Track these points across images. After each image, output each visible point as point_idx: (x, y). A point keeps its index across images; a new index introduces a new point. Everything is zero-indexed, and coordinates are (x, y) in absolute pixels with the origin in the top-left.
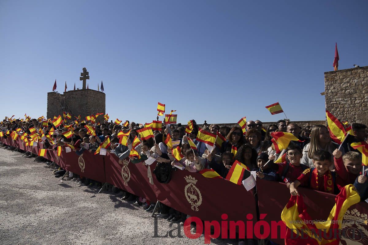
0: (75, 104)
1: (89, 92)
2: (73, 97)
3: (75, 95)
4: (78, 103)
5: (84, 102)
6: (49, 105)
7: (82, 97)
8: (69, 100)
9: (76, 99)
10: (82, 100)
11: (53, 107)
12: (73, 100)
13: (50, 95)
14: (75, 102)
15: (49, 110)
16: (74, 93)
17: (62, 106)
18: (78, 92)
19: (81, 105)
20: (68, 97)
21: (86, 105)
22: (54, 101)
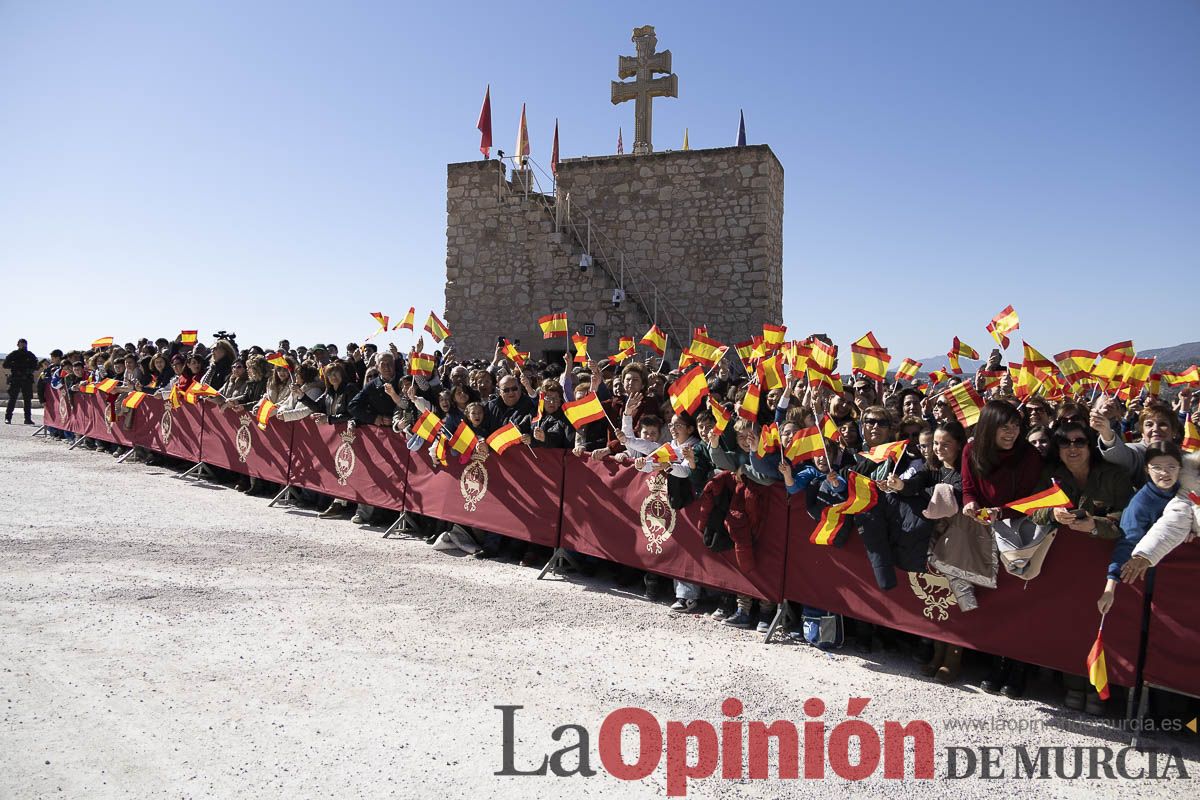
0: (656, 242)
2: (634, 197)
3: (649, 183)
4: (677, 234)
5: (725, 226)
6: (460, 241)
7: (712, 194)
8: (604, 215)
9: (660, 210)
10: (715, 217)
11: (497, 253)
12: (641, 215)
13: (465, 180)
14: (659, 227)
15: (460, 272)
16: (639, 169)
17: (568, 248)
18: (680, 167)
19: (708, 249)
20: (593, 195)
21: (746, 249)
22: (503, 219)
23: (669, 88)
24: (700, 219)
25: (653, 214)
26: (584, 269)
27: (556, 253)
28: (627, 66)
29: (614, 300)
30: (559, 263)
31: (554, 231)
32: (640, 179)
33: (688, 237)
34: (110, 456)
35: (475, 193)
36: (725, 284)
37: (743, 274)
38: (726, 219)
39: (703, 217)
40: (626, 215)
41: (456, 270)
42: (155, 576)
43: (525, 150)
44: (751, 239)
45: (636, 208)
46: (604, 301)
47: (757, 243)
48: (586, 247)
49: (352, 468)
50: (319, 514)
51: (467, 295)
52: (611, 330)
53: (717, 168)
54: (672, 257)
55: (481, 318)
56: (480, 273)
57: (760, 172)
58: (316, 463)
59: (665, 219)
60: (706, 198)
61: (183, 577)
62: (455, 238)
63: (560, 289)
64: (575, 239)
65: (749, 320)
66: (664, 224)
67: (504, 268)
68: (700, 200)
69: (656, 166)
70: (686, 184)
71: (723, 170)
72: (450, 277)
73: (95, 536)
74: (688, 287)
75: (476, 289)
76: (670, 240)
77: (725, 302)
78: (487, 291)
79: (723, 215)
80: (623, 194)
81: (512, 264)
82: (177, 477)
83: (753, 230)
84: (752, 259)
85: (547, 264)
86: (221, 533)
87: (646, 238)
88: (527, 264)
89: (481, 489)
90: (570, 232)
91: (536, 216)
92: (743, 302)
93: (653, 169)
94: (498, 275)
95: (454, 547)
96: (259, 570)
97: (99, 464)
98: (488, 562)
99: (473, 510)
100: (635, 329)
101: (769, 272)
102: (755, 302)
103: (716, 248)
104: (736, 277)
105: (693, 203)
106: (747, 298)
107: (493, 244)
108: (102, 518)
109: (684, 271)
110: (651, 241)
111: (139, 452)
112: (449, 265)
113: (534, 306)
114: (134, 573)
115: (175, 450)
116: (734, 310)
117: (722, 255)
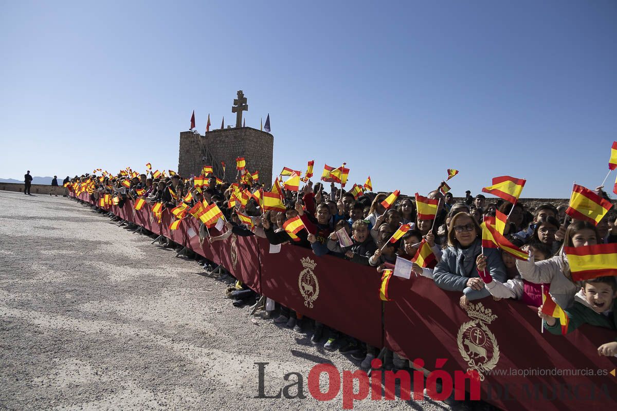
0: (224, 153)
1: (248, 133)
2: (221, 141)
3: (224, 137)
4: (228, 151)
5: (238, 149)
6: (182, 153)
7: (236, 140)
8: (214, 146)
10: (236, 146)
11: (189, 156)
12: (221, 146)
13: (183, 137)
14: (225, 149)
15: (182, 162)
16: (221, 133)
17: (202, 155)
18: (230, 133)
20: (212, 140)
22: (190, 147)
23: (246, 108)
24: (233, 147)
25: (224, 145)
26: (204, 160)
27: (200, 156)
28: (236, 102)
30: (200, 159)
31: (200, 150)
32: (222, 136)
33: (230, 152)
35: (185, 140)
40: (218, 146)
45: (221, 144)
54: (227, 157)
56: (186, 162)
59: (226, 147)
63: (200, 166)
64: (203, 152)
67: (190, 160)
70: (231, 137)
71: (239, 134)
72: (179, 163)
75: (184, 166)
79: (238, 146)
80: (218, 140)
83: (244, 150)
85: (198, 159)
88: (194, 159)
91: (197, 146)
93: (225, 133)
94: (189, 163)
105: (232, 143)
107: (188, 154)
109: (229, 161)
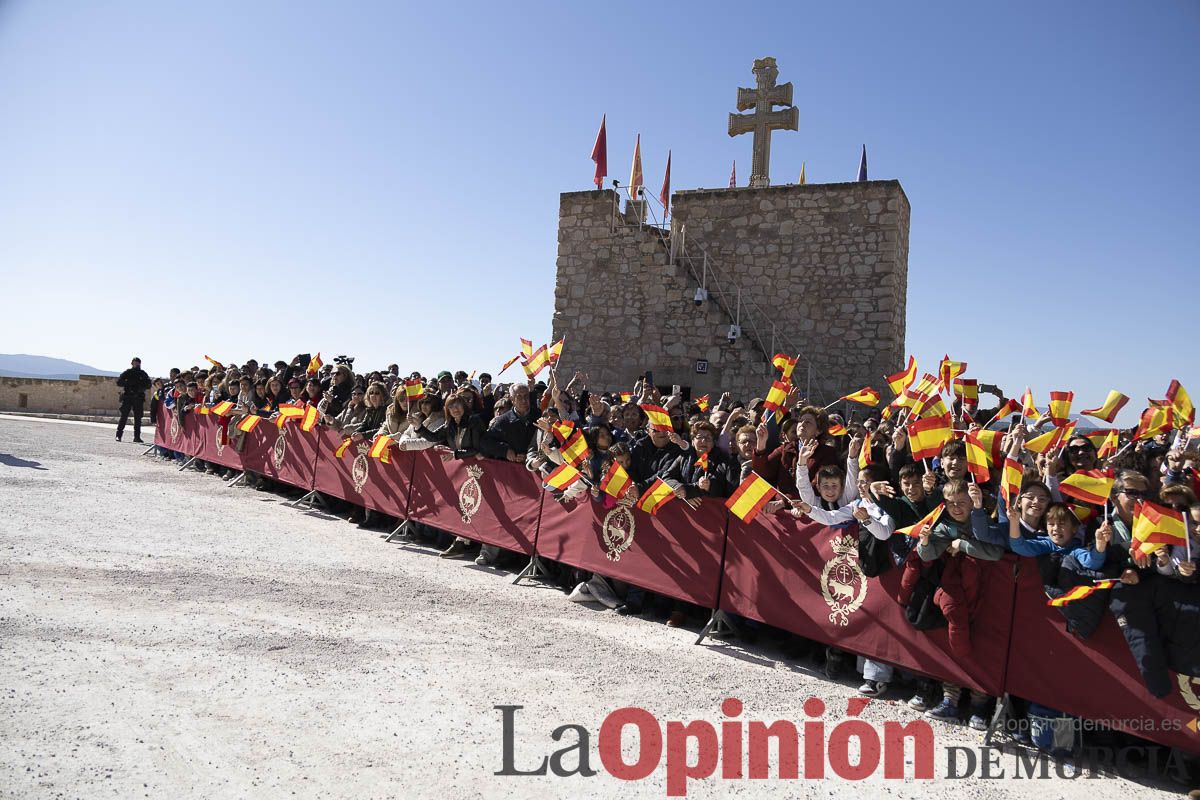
0: (774, 278)
2: (753, 231)
3: (769, 217)
4: (798, 270)
5: (850, 263)
6: (571, 271)
7: (836, 230)
8: (720, 249)
9: (780, 245)
10: (839, 254)
11: (608, 285)
12: (759, 249)
13: (578, 209)
14: (778, 262)
15: (569, 303)
16: (759, 203)
17: (683, 281)
18: (803, 201)
19: (830, 287)
20: (709, 227)
21: (871, 288)
22: (615, 249)
23: (790, 121)
24: (822, 256)
25: (772, 248)
26: (699, 303)
27: (670, 286)
28: (746, 98)
29: (730, 336)
30: (671, 296)
31: (668, 263)
32: (760, 212)
33: (809, 273)
34: (220, 479)
35: (587, 222)
36: (848, 324)
37: (867, 314)
38: (851, 256)
39: (827, 254)
40: (743, 249)
41: (565, 302)
42: (282, 621)
43: (638, 180)
44: (876, 279)
45: (755, 242)
46: (719, 337)
47: (883, 282)
48: (701, 279)
49: (478, 505)
50: (441, 552)
51: (575, 327)
52: (725, 367)
53: (843, 203)
54: (791, 293)
55: (589, 349)
56: (590, 304)
57: (889, 208)
58: (438, 498)
59: (784, 254)
60: (830, 234)
61: (313, 624)
62: (565, 267)
63: (672, 322)
64: (689, 272)
65: (871, 362)
66: (784, 259)
67: (614, 299)
68: (823, 235)
69: (777, 199)
70: (809, 218)
71: (850, 205)
72: (558, 308)
73: (214, 570)
74: (807, 325)
75: (584, 321)
76: (789, 276)
77: (847, 342)
78: (597, 321)
79: (847, 252)
80: (742, 227)
81: (623, 296)
82: (289, 505)
83: (879, 269)
84: (877, 299)
85: (659, 297)
86: (343, 571)
87: (764, 274)
88: (639, 297)
89: (627, 537)
90: (683, 265)
91: (651, 247)
92: (867, 343)
93: (773, 203)
94: (608, 307)
95: (591, 599)
96: (390, 619)
97: (211, 486)
98: (632, 619)
99: (617, 559)
100: (750, 368)
101: (894, 313)
102: (879, 345)
103: (839, 286)
104: (860, 317)
105: (816, 239)
106: (871, 340)
107: (604, 275)
108: (219, 549)
109: (804, 309)
110: (769, 276)
111: (249, 476)
112: (558, 295)
113: (643, 340)
114: (262, 616)
115: (287, 476)
116: (855, 351)
117: (845, 293)
